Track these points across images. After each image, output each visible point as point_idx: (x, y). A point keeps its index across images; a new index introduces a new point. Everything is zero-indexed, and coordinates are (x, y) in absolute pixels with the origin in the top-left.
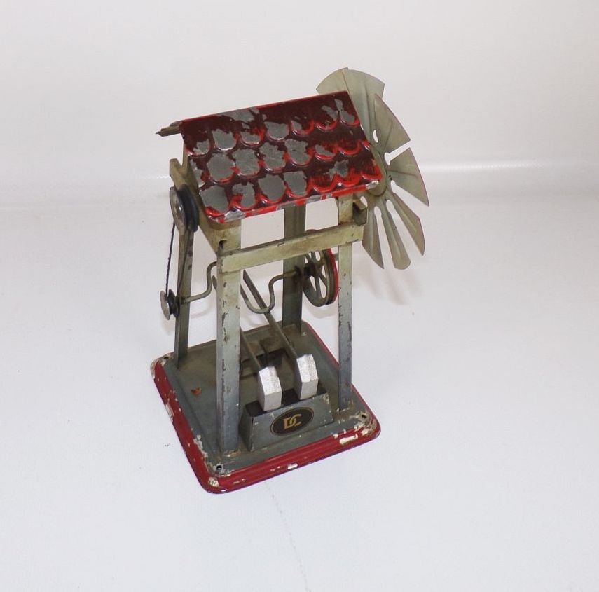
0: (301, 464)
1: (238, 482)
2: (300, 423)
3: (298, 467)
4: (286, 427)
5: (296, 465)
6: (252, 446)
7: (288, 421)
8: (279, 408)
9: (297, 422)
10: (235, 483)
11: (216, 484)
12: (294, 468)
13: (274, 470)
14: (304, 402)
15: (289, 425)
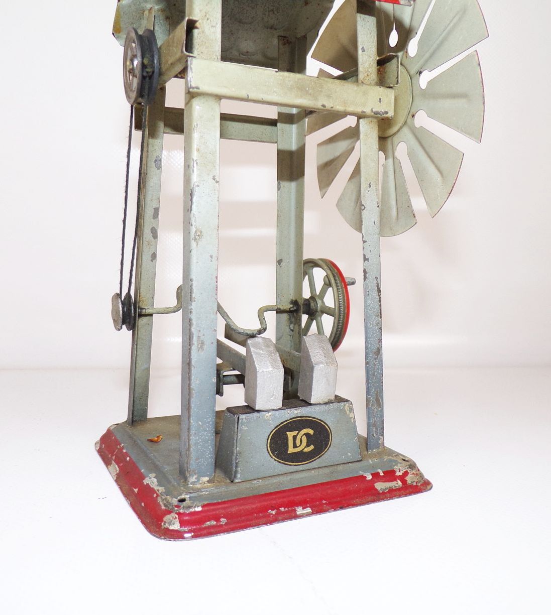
0: (318, 510)
1: (214, 523)
2: (312, 447)
3: (313, 513)
4: (291, 450)
5: (309, 510)
6: (236, 472)
7: (295, 438)
8: (278, 410)
9: (308, 445)
10: (208, 523)
11: (176, 526)
12: (308, 515)
13: (274, 512)
14: (317, 408)
15: (295, 446)
